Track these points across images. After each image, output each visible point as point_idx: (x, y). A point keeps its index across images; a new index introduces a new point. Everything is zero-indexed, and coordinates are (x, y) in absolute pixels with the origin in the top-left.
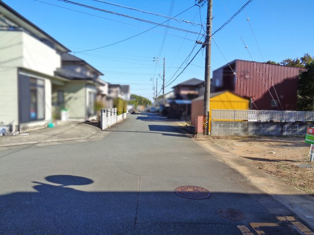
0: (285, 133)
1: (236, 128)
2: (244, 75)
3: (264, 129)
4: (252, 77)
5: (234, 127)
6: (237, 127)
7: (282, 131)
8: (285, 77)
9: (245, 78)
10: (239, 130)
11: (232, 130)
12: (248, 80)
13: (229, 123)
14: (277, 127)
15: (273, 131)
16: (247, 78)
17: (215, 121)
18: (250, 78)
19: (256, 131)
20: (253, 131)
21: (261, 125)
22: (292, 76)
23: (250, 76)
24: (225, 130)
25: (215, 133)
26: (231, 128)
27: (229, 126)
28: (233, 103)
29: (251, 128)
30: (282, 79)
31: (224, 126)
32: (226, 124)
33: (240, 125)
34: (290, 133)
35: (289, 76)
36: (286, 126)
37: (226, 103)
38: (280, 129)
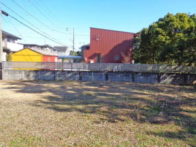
0: (57, 78)
1: (20, 75)
2: (96, 38)
4: (101, 40)
6: (21, 74)
8: (124, 40)
9: (96, 40)
10: (22, 76)
12: (98, 42)
13: (15, 71)
14: (51, 74)
15: (48, 76)
16: (98, 40)
18: (100, 40)
19: (36, 77)
20: (33, 76)
21: (39, 73)
22: (128, 39)
23: (99, 39)
25: (5, 78)
26: (16, 75)
27: (15, 73)
29: (32, 75)
30: (122, 41)
31: (11, 73)
33: (24, 72)
34: (61, 78)
35: (126, 39)
36: (58, 73)
38: (53, 75)
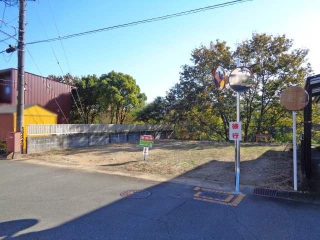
0: (91, 144)
1: (52, 143)
3: (76, 141)
4: (30, 89)
5: (51, 142)
6: (54, 142)
7: (89, 142)
10: (54, 145)
11: (49, 146)
13: (46, 139)
14: (85, 139)
15: (82, 143)
17: (31, 137)
19: (70, 144)
20: (67, 144)
21: (74, 138)
24: (43, 146)
25: (32, 150)
26: (47, 144)
27: (46, 141)
28: (42, 118)
29: (65, 142)
31: (41, 142)
32: (43, 140)
33: (56, 139)
34: (94, 143)
36: (91, 137)
37: (35, 118)
38: (88, 140)
